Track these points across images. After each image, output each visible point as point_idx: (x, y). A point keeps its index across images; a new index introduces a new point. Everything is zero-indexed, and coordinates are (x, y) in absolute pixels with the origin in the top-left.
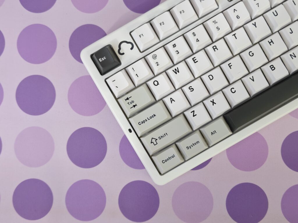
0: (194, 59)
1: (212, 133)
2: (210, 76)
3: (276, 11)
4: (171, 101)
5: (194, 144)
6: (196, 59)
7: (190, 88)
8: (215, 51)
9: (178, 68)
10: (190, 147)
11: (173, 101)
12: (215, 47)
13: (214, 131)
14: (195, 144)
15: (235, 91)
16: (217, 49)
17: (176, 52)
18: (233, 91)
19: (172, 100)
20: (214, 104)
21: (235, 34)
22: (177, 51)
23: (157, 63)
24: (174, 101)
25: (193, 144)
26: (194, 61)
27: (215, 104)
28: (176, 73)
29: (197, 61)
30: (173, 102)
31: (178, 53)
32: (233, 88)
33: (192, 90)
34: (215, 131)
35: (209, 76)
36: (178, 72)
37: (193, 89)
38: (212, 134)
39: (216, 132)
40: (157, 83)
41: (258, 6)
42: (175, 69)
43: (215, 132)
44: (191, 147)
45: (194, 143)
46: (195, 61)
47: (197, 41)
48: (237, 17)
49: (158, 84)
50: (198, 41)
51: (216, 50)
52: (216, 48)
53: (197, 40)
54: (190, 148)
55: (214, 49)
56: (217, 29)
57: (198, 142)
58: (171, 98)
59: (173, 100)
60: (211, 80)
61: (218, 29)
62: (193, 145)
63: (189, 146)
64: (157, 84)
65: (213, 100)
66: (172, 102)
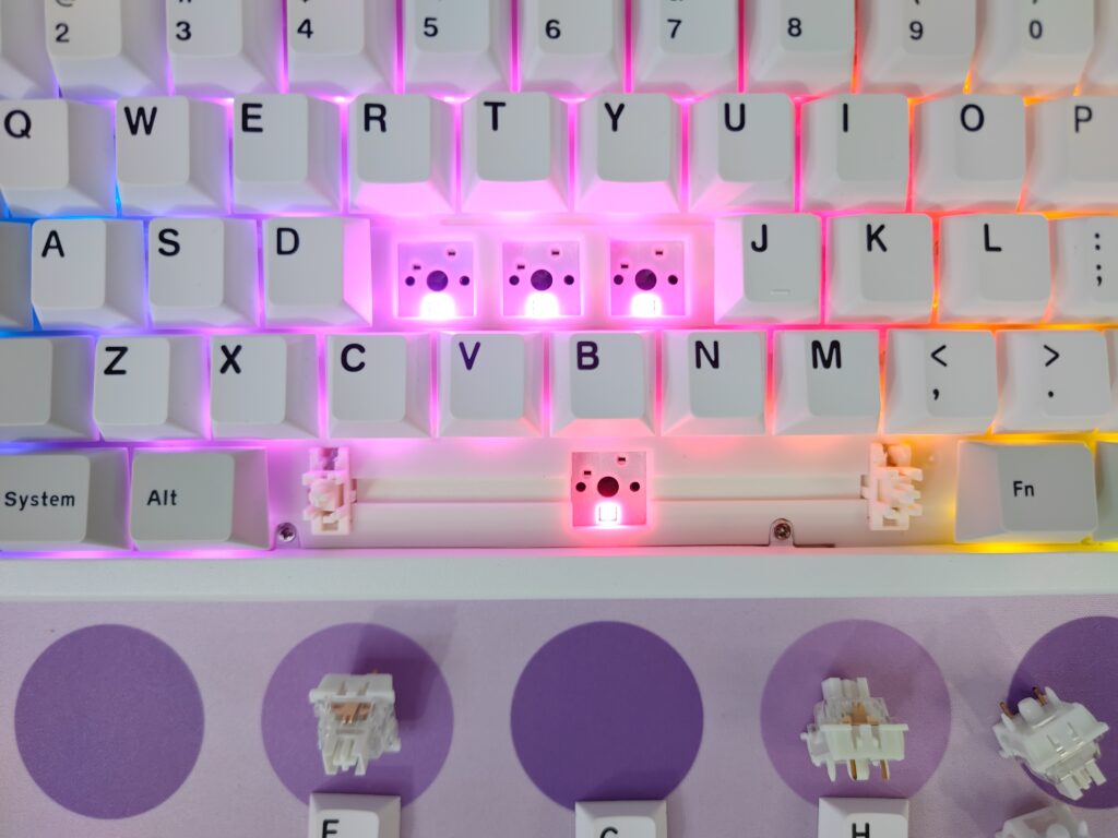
0: (251, 111)
1: (154, 497)
2: (284, 234)
3: (742, 107)
4: (48, 246)
5: (48, 501)
6: (258, 117)
7: (168, 236)
8: (367, 128)
9: (154, 110)
10: (23, 504)
11: (56, 251)
12: (375, 112)
13: (169, 493)
14: (54, 499)
15: (362, 365)
16: (383, 128)
17: (179, 24)
18: (354, 358)
19: (53, 242)
20: (231, 367)
21: (503, 104)
22: (183, 27)
23: (62, 29)
24: (62, 254)
25: (44, 497)
26: (245, 117)
27: (237, 370)
28: (134, 130)
29: (260, 130)
30: (53, 253)
31: (184, 35)
32: (362, 349)
33: (170, 248)
34: (173, 495)
35: (280, 231)
36: (148, 129)
37: (176, 245)
38: (151, 500)
39: (176, 499)
40: (23, 126)
41: (673, 35)
42: (141, 111)
43: (169, 498)
44: (29, 501)
45: (49, 495)
46: (251, 123)
47: (300, 30)
48: (548, 29)
49: (25, 133)
50: (309, 33)
51: (375, 124)
52: (380, 119)
53: (305, 28)
54: (19, 504)
55: (368, 118)
56: (426, 25)
57: (69, 499)
58: (54, 234)
59: (59, 246)
60: (280, 252)
61: (431, 30)
62: (40, 500)
63: (21, 491)
64: (18, 132)
65: (238, 348)
66: (50, 251)
